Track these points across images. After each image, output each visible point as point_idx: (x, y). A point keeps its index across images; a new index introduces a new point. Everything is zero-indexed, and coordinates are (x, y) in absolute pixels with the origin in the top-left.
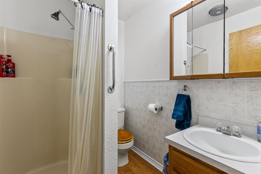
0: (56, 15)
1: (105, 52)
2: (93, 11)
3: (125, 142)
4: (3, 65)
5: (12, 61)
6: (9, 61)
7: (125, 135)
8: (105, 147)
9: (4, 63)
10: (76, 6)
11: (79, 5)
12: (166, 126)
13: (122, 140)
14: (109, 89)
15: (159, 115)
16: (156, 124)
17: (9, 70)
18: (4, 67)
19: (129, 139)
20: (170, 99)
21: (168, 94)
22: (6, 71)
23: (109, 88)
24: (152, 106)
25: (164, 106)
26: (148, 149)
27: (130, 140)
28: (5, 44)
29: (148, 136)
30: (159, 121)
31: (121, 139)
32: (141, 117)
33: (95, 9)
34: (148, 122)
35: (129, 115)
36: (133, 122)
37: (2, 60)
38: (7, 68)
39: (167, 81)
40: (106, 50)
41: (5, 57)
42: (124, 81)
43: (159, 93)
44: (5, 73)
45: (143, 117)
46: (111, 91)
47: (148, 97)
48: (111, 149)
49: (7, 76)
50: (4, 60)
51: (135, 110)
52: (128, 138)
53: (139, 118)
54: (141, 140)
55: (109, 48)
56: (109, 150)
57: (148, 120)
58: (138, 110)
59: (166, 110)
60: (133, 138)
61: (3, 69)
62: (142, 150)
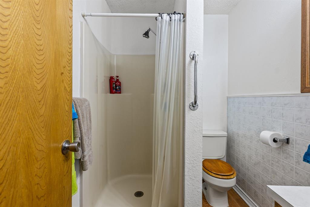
0: (146, 34)
1: (186, 63)
2: (173, 19)
3: (220, 177)
4: (114, 84)
5: (119, 81)
6: (118, 80)
7: (222, 168)
8: (186, 173)
9: (114, 82)
10: (157, 20)
11: (159, 19)
12: (296, 172)
13: (216, 173)
14: (191, 106)
15: (283, 152)
16: (277, 164)
17: (117, 87)
18: (114, 85)
19: (227, 174)
20: (305, 126)
21: (301, 118)
22: (115, 89)
23: (191, 104)
24: (267, 135)
25: (292, 138)
26: (263, 201)
27: (228, 177)
28: (115, 66)
29: (262, 180)
30: (283, 162)
31: (215, 171)
32: (250, 149)
33: (175, 17)
34: (263, 159)
35: (234, 143)
36: (239, 153)
37: (113, 80)
38: (116, 86)
39: (295, 95)
40: (188, 59)
41: (115, 78)
42: (227, 95)
43: (282, 114)
44: (114, 90)
45: (255, 150)
46: (193, 108)
47: (263, 120)
48: (193, 178)
49: (116, 93)
50: (114, 80)
51: (242, 137)
52: (225, 173)
53: (249, 149)
54: (252, 183)
55: (192, 57)
56: (191, 179)
57: (263, 156)
58: (246, 137)
59: (297, 146)
60: (235, 175)
61: (114, 87)
62: (252, 199)
